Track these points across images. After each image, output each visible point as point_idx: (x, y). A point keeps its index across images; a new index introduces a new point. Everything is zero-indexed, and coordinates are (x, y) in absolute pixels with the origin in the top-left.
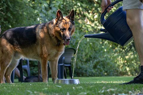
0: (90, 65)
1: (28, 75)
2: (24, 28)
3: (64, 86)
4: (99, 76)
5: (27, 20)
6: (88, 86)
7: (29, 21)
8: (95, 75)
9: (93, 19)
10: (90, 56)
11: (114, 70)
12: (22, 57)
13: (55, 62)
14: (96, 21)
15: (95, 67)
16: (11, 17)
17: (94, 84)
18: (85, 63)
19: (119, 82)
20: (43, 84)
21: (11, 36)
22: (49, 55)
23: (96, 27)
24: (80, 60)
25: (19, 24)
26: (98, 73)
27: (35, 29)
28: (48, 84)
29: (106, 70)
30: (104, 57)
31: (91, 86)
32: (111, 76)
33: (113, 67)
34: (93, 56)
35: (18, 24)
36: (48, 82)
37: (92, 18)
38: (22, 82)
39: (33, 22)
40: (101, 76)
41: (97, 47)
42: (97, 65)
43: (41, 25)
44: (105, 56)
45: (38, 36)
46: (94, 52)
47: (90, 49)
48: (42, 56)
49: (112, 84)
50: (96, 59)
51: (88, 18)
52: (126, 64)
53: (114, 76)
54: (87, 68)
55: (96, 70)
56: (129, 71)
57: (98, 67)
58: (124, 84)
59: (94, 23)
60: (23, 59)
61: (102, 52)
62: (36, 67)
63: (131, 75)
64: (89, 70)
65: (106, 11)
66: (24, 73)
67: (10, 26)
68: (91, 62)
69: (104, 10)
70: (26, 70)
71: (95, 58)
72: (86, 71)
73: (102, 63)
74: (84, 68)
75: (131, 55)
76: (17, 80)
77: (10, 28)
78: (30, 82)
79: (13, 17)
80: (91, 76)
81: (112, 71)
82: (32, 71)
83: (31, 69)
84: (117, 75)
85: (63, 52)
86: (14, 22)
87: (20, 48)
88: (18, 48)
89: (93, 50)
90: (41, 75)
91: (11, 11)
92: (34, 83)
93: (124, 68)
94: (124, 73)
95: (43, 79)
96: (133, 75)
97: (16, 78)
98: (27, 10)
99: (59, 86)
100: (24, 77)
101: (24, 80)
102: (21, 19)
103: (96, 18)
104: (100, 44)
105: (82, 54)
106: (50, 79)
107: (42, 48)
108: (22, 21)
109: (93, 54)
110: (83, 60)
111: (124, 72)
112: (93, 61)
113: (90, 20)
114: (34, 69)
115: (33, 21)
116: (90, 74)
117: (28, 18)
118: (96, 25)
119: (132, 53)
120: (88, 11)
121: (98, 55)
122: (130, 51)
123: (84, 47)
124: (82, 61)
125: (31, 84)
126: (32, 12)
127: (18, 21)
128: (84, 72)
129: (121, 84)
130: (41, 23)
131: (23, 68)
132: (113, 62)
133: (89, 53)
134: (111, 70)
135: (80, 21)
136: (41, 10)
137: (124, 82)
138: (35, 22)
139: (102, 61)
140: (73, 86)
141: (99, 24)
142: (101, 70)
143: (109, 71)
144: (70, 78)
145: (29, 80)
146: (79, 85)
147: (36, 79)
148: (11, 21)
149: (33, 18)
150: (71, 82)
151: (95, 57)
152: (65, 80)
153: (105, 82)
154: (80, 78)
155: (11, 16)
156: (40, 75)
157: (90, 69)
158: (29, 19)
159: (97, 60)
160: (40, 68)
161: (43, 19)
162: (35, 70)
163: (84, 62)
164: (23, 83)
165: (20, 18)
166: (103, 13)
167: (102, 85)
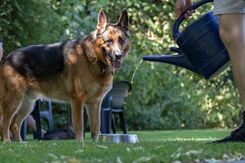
0: (157, 111)
1: (49, 128)
2: (43, 47)
3: (112, 145)
4: (170, 129)
5: (48, 33)
6: (153, 146)
7: (51, 34)
8: (165, 127)
9: (160, 32)
10: (156, 95)
11: (197, 118)
12: (40, 96)
13: (95, 105)
14: (166, 34)
15: (164, 114)
16: (21, 28)
17: (163, 143)
18: (147, 107)
19: (206, 139)
20: (75, 143)
21: (20, 60)
22: (86, 93)
23: (165, 45)
24: (140, 102)
25: (34, 41)
26: (169, 124)
27: (61, 48)
28: (83, 144)
29: (183, 119)
30: (179, 97)
31: (157, 146)
32: (192, 129)
33: (196, 114)
34: (162, 95)
35: (32, 40)
36: (84, 139)
37: (158, 30)
38: (39, 140)
39: (58, 37)
40: (175, 129)
41: (167, 79)
42: (168, 111)
43: (73, 41)
44: (182, 94)
45: (66, 61)
46: (163, 88)
47: (155, 83)
48: (74, 94)
49: (194, 143)
50: (166, 100)
51: (152, 30)
52: (218, 108)
53: (196, 128)
54: (150, 115)
55: (167, 118)
56: (223, 120)
57: (170, 113)
58: (214, 142)
59: (163, 38)
60: (42, 100)
61: (176, 87)
62: (63, 114)
63: (226, 128)
64: (154, 119)
65: (183, 17)
66: (43, 124)
67: (19, 44)
68: (158, 104)
69: (179, 16)
70: (46, 120)
71: (164, 98)
72: (149, 120)
73: (175, 106)
74: (146, 116)
75: (227, 92)
76: (31, 137)
77: (19, 47)
78: (52, 139)
79: (23, 28)
80: (158, 129)
81: (193, 120)
82: (56, 120)
83: (55, 118)
84: (203, 128)
85: (110, 88)
86: (26, 37)
87: (36, 82)
88: (33, 81)
89: (161, 84)
90: (72, 129)
91: (20, 18)
92: (60, 141)
93: (215, 116)
94: (213, 123)
95: (75, 135)
96: (229, 127)
97: (29, 132)
98: (47, 16)
99: (104, 146)
100: (43, 131)
101: (43, 136)
102: (38, 31)
103: (166, 30)
104: (173, 74)
105: (142, 91)
106: (88, 135)
107: (73, 81)
108: (39, 35)
109: (162, 91)
110: (144, 103)
111: (215, 121)
112: (161, 104)
113: (156, 33)
114: (60, 117)
115: (58, 35)
116: (157, 126)
117: (49, 30)
118: (165, 41)
119: (228, 90)
120: (152, 17)
121: (170, 92)
122: (224, 86)
123: (146, 78)
124: (142, 104)
125: (55, 143)
126: (57, 20)
127: (33, 35)
128: (145, 122)
129: (209, 143)
130: (71, 38)
131: (41, 116)
132: (196, 106)
133: (154, 90)
134: (191, 119)
135: (138, 35)
136: (73, 17)
137: (215, 139)
138: (61, 36)
139: (176, 104)
140: (127, 146)
141: (171, 40)
142: (175, 119)
143: (188, 121)
144: (122, 132)
145: (51, 136)
146: (137, 144)
147: (64, 134)
148: (21, 35)
149: (58, 30)
150: (124, 139)
151: (165, 96)
152: (112, 136)
153: (182, 140)
154: (138, 132)
155: (20, 26)
156: (70, 127)
157: (156, 117)
158: (51, 32)
159: (168, 102)
160: (71, 116)
161: (75, 32)
162: (62, 120)
163: (145, 104)
164: (41, 141)
165: (36, 29)
166: (176, 20)
167: (177, 144)
